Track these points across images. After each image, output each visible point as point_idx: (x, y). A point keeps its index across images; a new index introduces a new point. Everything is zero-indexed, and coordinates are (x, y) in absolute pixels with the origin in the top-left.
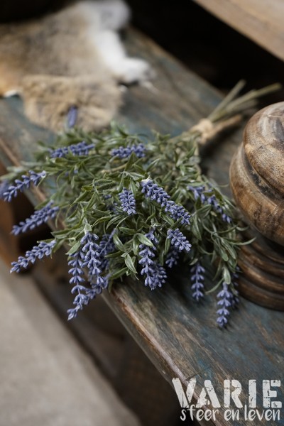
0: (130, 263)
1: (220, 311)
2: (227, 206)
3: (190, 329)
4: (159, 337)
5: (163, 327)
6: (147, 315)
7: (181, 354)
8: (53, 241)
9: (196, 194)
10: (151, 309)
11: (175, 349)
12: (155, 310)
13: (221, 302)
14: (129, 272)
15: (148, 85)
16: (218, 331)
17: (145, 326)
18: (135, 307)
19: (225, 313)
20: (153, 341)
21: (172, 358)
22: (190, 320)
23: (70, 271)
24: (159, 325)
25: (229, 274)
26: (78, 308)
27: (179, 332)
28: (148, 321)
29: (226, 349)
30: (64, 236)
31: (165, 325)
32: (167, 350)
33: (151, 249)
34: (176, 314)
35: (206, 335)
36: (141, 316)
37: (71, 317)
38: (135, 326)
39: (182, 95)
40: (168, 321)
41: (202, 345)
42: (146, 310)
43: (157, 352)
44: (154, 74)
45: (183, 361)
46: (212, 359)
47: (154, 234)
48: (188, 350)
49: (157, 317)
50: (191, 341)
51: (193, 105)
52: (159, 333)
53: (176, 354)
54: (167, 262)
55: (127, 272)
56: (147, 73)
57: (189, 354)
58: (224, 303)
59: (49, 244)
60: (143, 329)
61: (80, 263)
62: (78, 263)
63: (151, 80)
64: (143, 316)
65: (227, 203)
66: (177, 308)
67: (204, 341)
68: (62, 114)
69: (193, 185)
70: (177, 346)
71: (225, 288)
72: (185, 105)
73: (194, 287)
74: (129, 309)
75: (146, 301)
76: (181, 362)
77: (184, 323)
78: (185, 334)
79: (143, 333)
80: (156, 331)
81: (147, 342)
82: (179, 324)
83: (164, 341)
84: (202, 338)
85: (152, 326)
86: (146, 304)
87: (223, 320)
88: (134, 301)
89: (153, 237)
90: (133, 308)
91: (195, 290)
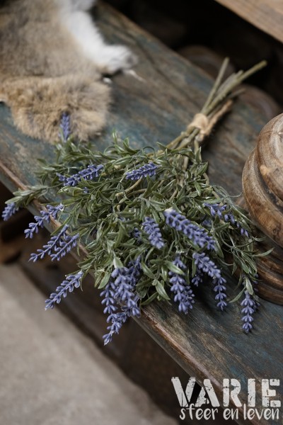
0: (161, 290)
1: (245, 318)
2: (243, 221)
3: (218, 339)
4: (192, 350)
5: (194, 340)
6: (177, 330)
7: (215, 364)
8: (80, 273)
9: (213, 211)
10: (180, 323)
11: (209, 361)
12: (184, 324)
13: (245, 310)
14: (160, 296)
15: (132, 73)
16: (243, 335)
17: (178, 341)
18: (165, 323)
19: (250, 320)
20: (188, 355)
21: (208, 369)
22: (217, 329)
23: (103, 301)
24: (190, 338)
25: (250, 284)
26: (112, 332)
27: (209, 343)
28: (179, 336)
29: (253, 352)
30: (89, 265)
31: (195, 338)
32: (201, 362)
33: (181, 276)
34: (204, 324)
35: (234, 342)
36: (172, 332)
37: (106, 342)
38: (167, 342)
39: (168, 80)
40: (197, 333)
41: (232, 352)
42: (176, 325)
43: (193, 365)
44: (135, 59)
45: (217, 370)
46: (243, 365)
47: (181, 259)
48: (220, 358)
49: (187, 330)
50: (221, 350)
51: (181, 91)
52: (192, 346)
53: (210, 365)
54: (193, 281)
55: (158, 297)
56: (129, 60)
57: (222, 363)
58: (248, 311)
59: (76, 277)
60: (176, 344)
61: (112, 293)
62: (110, 294)
63: (134, 67)
64: (174, 332)
65: (244, 218)
66: (203, 318)
67: (233, 348)
68: (55, 123)
69: (209, 202)
70: (210, 357)
71: (247, 297)
72: (173, 92)
73: (217, 297)
74: (159, 326)
75: (173, 316)
76: (216, 372)
77: (211, 332)
78: (215, 344)
79: (176, 348)
80: (188, 344)
81: (181, 356)
82: (208, 334)
83: (198, 354)
84: (231, 345)
85: (184, 340)
86: (175, 319)
87: (249, 326)
88: (162, 318)
89: (181, 264)
90: (163, 325)
91: (219, 300)
